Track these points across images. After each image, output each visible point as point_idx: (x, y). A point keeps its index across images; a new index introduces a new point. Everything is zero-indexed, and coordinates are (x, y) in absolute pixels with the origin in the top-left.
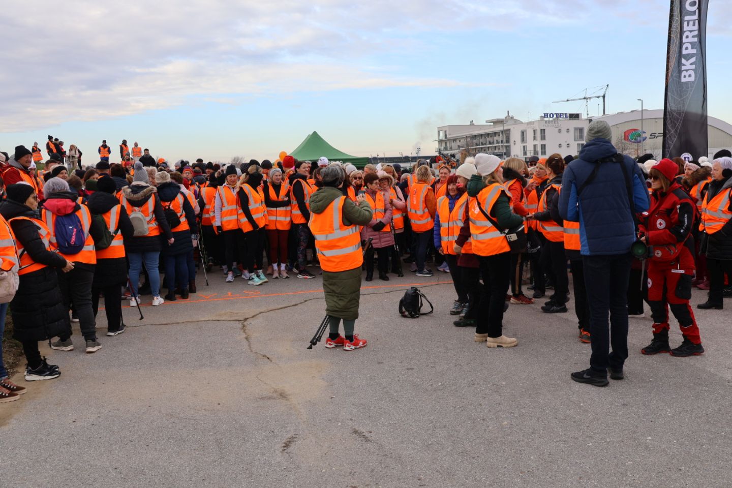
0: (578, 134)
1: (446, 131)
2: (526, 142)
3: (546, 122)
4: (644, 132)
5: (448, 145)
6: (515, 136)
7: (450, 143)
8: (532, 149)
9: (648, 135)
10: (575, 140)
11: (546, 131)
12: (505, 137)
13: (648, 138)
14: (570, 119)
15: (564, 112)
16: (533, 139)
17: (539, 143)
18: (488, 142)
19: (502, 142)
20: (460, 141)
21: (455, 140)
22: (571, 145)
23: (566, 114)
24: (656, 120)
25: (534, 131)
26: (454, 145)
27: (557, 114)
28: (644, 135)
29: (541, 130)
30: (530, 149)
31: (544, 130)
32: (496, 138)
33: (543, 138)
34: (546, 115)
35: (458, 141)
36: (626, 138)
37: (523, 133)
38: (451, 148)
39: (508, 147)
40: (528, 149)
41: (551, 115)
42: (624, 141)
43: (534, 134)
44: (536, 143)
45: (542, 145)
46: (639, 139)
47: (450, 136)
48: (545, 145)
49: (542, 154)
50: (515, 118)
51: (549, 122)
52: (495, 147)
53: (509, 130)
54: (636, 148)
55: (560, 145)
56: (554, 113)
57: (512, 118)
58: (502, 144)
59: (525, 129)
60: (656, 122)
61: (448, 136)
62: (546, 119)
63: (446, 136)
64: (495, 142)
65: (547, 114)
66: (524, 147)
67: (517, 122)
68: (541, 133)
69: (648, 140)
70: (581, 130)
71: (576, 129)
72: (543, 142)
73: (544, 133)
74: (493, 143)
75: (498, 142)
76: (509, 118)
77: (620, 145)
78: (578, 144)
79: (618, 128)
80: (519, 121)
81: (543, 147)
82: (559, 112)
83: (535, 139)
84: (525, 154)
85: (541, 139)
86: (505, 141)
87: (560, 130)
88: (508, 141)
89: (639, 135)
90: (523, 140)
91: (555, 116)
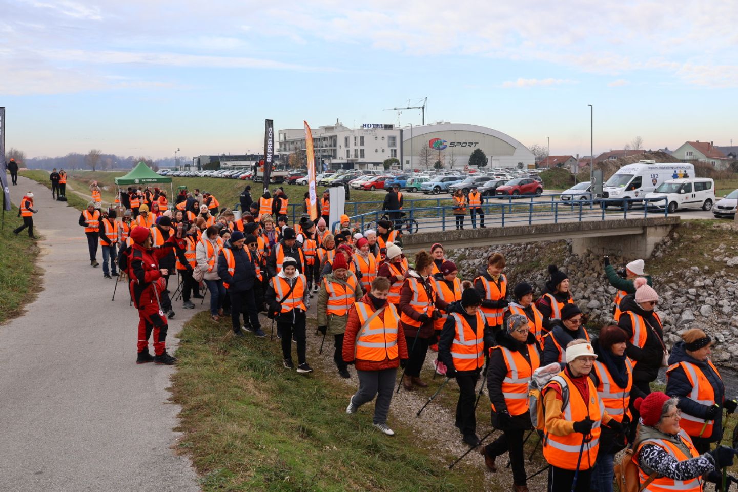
0: (391, 141)
1: (285, 134)
2: (349, 147)
3: (365, 130)
4: (446, 142)
5: (287, 146)
6: (341, 141)
7: (289, 145)
8: (354, 153)
9: (448, 144)
10: (389, 146)
11: (365, 139)
12: (332, 142)
13: (448, 147)
14: (385, 129)
15: (380, 123)
16: (354, 144)
17: (359, 147)
18: (319, 146)
19: (330, 146)
20: (297, 143)
21: (293, 142)
22: (385, 150)
23: (381, 125)
24: (455, 132)
25: (355, 138)
26: (291, 146)
27: (374, 125)
28: (445, 144)
29: (361, 137)
30: (352, 152)
31: (363, 137)
32: (325, 143)
33: (362, 144)
34: (364, 125)
35: (295, 143)
36: (431, 146)
37: (347, 139)
38: (289, 150)
39: (335, 151)
40: (350, 153)
41: (369, 125)
42: (428, 148)
43: (355, 140)
44: (356, 148)
45: (361, 150)
46: (441, 147)
47: (289, 139)
48: (364, 150)
49: (361, 157)
50: (343, 125)
51: (367, 130)
52: (325, 150)
53: (336, 136)
54: (438, 154)
55: (376, 150)
56: (371, 123)
57: (341, 125)
58: (330, 148)
59: (348, 135)
60: (455, 133)
61: (287, 139)
62: (365, 128)
63: (285, 138)
64: (324, 145)
65: (366, 124)
66: (347, 150)
67: (345, 129)
68: (361, 140)
69: (448, 149)
70: (394, 138)
71: (390, 137)
72: (362, 147)
73: (363, 140)
74: (322, 147)
75: (326, 146)
76: (339, 125)
77: (425, 151)
78: (392, 150)
79: (424, 137)
80: (347, 128)
81: (362, 151)
82: (376, 123)
83: (355, 145)
84: (348, 157)
85: (361, 145)
86: (332, 145)
87: (376, 137)
88: (335, 146)
89: (441, 144)
90: (347, 145)
91: (372, 126)
